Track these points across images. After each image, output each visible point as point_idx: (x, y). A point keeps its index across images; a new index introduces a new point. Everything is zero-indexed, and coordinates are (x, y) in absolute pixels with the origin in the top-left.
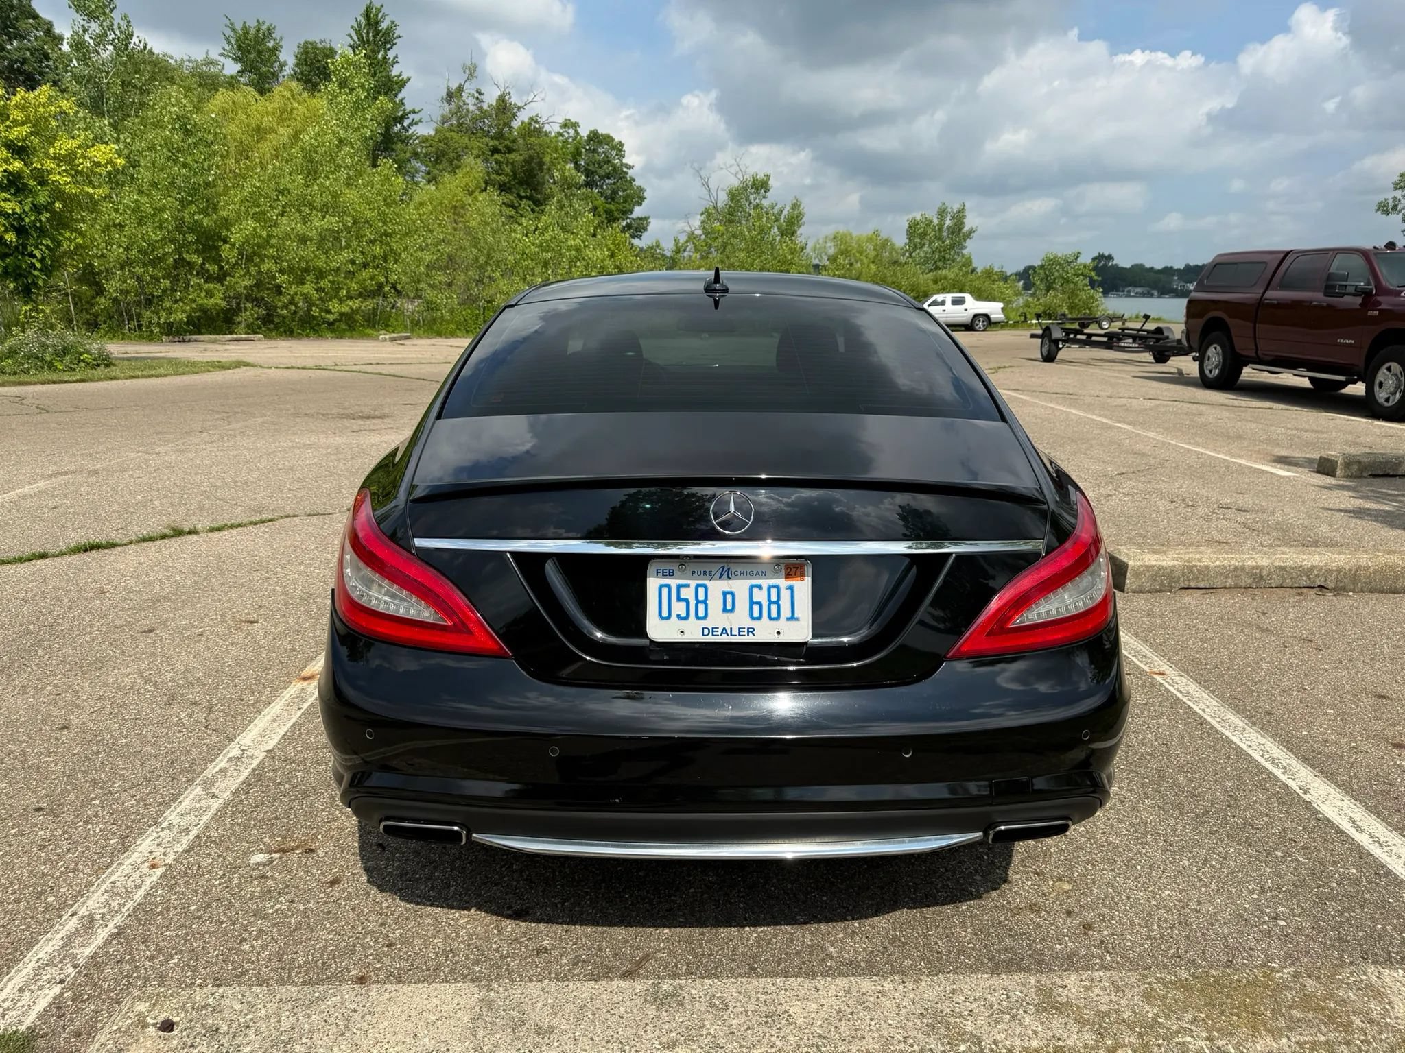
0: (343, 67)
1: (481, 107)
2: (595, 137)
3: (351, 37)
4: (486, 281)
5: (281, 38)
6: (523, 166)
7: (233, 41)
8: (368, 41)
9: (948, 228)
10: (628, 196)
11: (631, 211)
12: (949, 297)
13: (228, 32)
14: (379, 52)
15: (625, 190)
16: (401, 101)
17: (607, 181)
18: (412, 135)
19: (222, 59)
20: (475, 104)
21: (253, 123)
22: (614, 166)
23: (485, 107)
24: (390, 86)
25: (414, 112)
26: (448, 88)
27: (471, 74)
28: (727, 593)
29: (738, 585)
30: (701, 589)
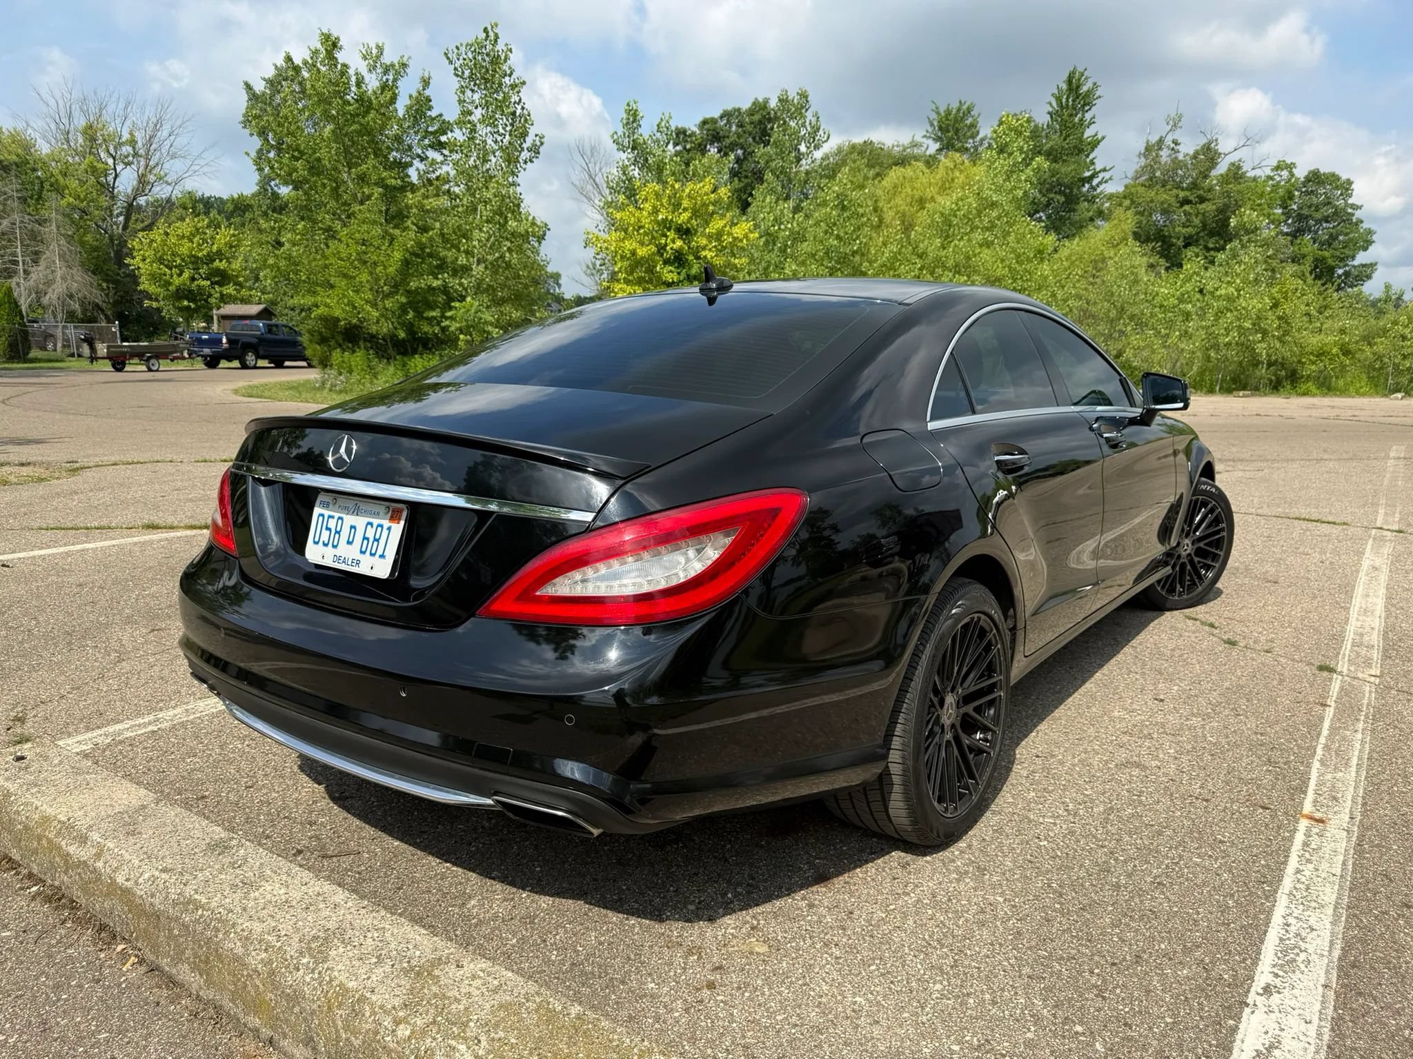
0: (1004, 133)
1: (1176, 158)
2: (1315, 178)
3: (1051, 104)
4: (1116, 335)
5: (979, 115)
6: (1215, 216)
7: (936, 123)
8: (1067, 105)
10: (1351, 240)
11: (1353, 258)
13: (934, 116)
14: (1076, 115)
15: (1347, 234)
16: (1092, 160)
17: (1324, 225)
18: (1101, 193)
19: (924, 140)
20: (1170, 155)
21: (917, 194)
22: (1336, 207)
23: (1181, 157)
24: (1082, 148)
25: (1104, 170)
26: (1148, 142)
27: (1175, 125)
28: (352, 527)
29: (360, 521)
30: (340, 521)
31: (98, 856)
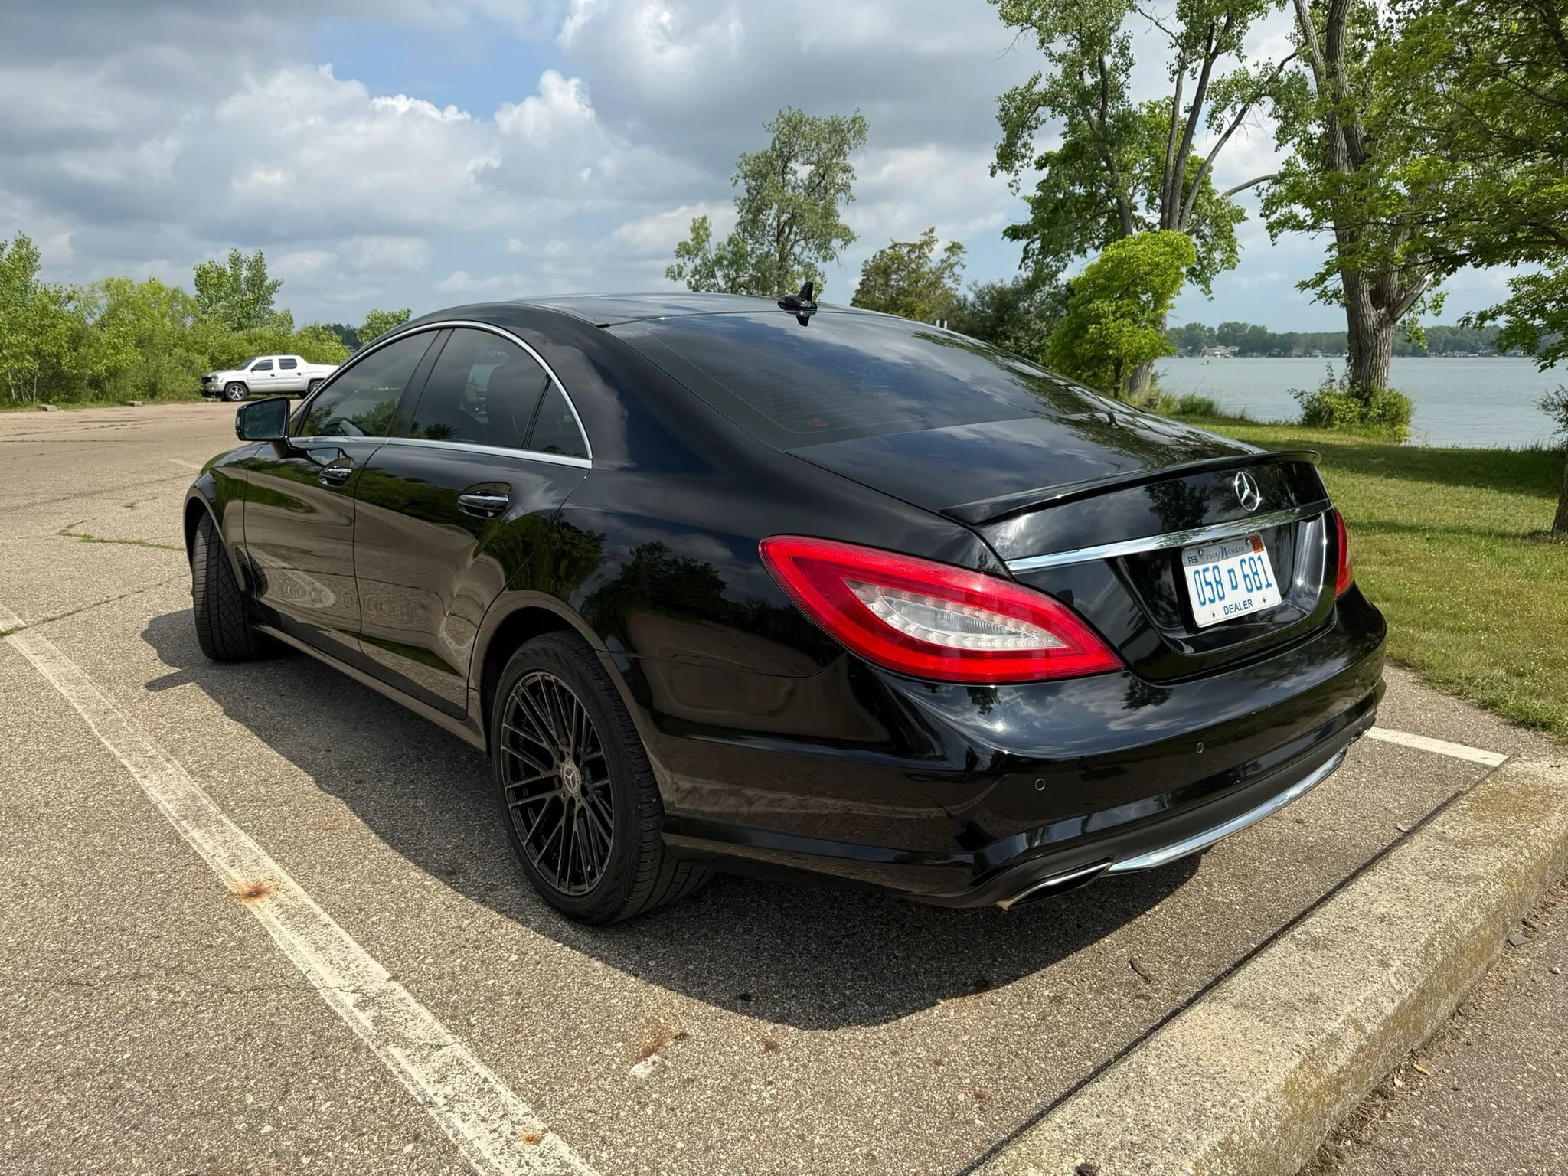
9: (247, 279)
12: (275, 359)
28: (1230, 571)
29: (1233, 562)
30: (1216, 571)
31: (1359, 1027)
